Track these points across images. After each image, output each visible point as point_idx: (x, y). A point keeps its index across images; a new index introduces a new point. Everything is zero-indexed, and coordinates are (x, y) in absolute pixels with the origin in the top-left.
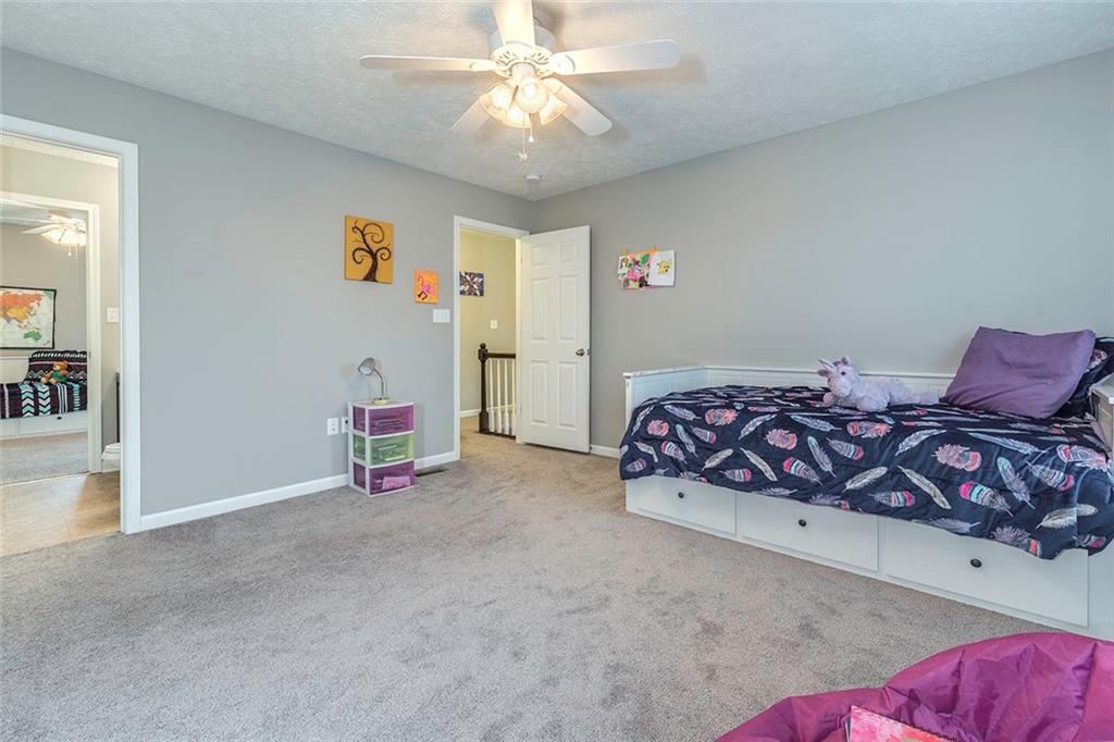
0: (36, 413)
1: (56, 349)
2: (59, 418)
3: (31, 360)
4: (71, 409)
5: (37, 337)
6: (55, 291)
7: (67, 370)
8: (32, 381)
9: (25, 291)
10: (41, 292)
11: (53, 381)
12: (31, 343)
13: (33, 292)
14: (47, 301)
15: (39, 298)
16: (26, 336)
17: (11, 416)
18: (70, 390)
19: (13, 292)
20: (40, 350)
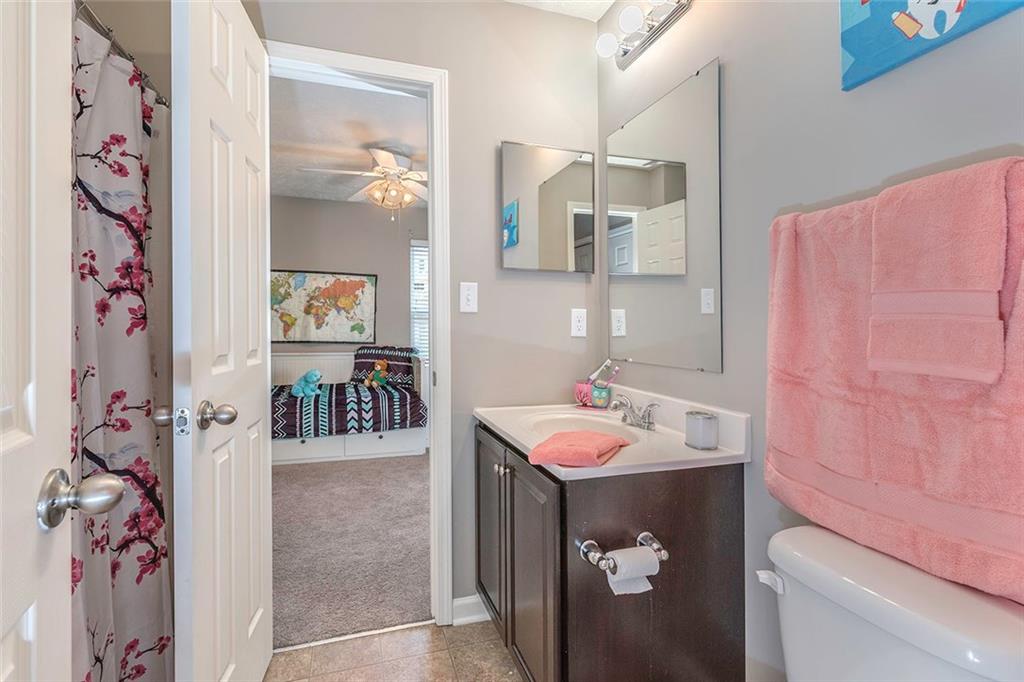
0: (360, 430)
1: (377, 345)
2: (381, 437)
3: (356, 357)
4: (391, 428)
5: (360, 329)
6: (376, 276)
7: (387, 370)
8: (357, 381)
9: (353, 278)
10: (364, 279)
11: (374, 384)
12: (356, 337)
13: (357, 279)
14: (369, 289)
15: (362, 285)
16: (353, 329)
17: (337, 432)
18: (391, 399)
19: (343, 278)
20: (364, 346)
